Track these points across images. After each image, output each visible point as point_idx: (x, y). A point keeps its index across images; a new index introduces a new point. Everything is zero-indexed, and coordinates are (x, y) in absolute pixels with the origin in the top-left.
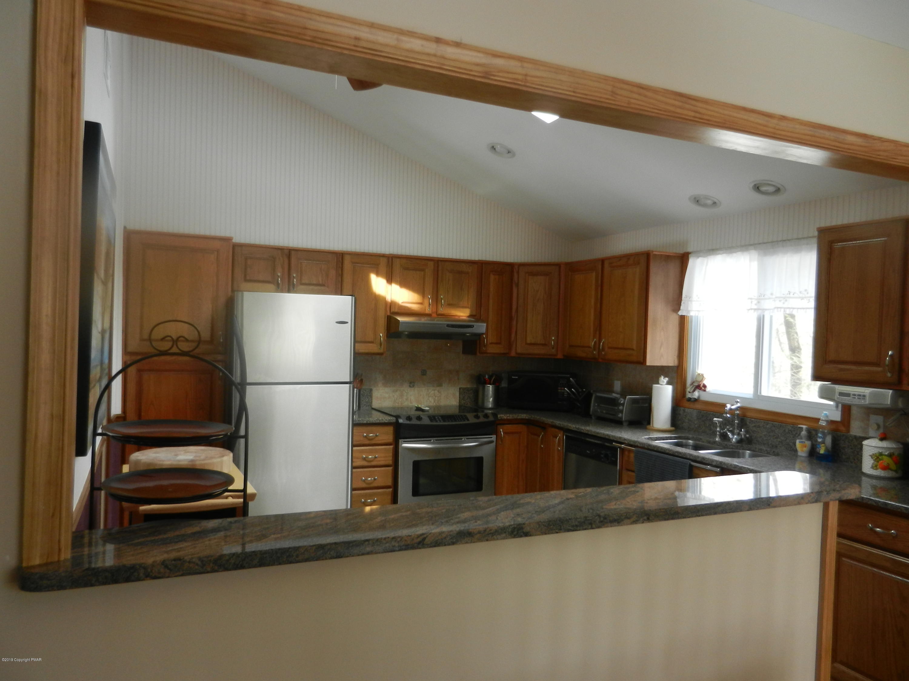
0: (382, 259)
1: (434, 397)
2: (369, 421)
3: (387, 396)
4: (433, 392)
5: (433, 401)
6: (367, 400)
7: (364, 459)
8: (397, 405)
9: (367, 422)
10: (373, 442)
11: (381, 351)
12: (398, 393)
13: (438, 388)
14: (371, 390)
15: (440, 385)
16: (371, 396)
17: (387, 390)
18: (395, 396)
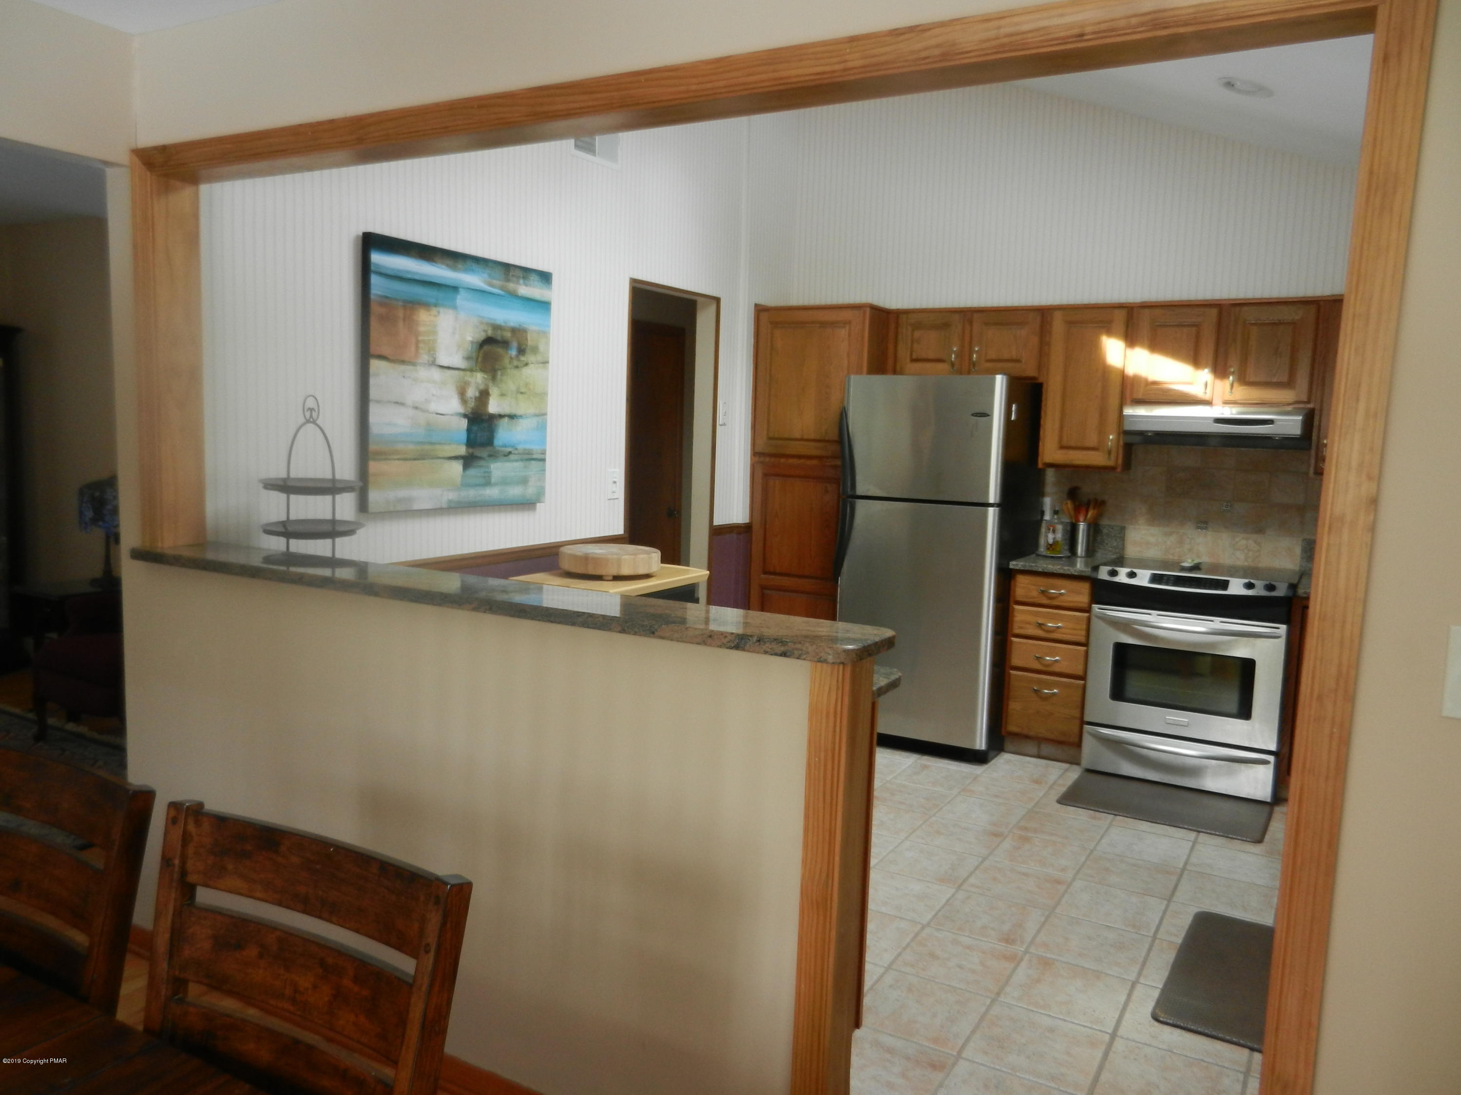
0: (1116, 311)
1: (1246, 552)
2: (1047, 569)
3: (1152, 540)
4: (1244, 542)
5: (1242, 557)
6: (1115, 544)
7: (1040, 625)
8: (1171, 557)
9: (1043, 569)
10: (1055, 603)
11: (1111, 463)
12: (1173, 539)
13: (1255, 536)
14: (1123, 529)
15: (1260, 531)
16: (1123, 539)
17: (1154, 530)
18: (1169, 543)
